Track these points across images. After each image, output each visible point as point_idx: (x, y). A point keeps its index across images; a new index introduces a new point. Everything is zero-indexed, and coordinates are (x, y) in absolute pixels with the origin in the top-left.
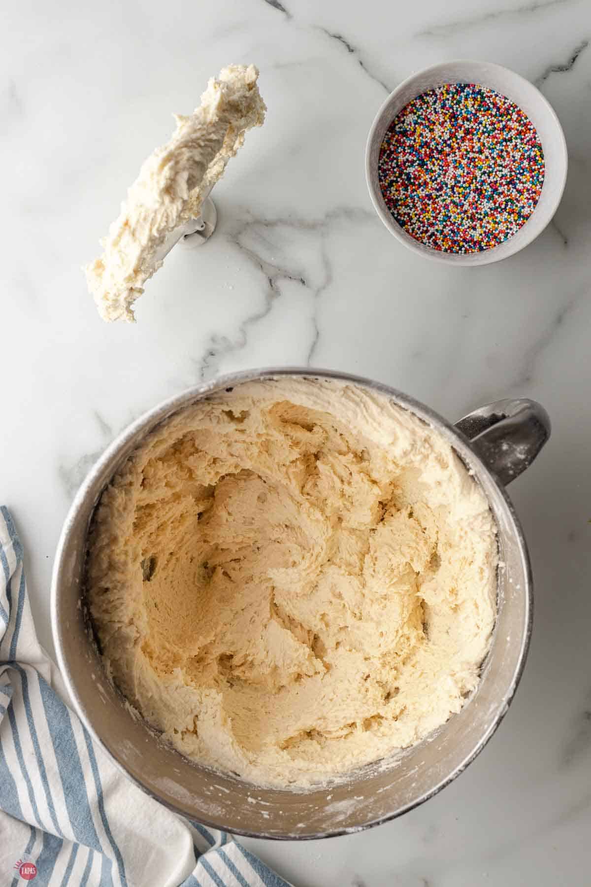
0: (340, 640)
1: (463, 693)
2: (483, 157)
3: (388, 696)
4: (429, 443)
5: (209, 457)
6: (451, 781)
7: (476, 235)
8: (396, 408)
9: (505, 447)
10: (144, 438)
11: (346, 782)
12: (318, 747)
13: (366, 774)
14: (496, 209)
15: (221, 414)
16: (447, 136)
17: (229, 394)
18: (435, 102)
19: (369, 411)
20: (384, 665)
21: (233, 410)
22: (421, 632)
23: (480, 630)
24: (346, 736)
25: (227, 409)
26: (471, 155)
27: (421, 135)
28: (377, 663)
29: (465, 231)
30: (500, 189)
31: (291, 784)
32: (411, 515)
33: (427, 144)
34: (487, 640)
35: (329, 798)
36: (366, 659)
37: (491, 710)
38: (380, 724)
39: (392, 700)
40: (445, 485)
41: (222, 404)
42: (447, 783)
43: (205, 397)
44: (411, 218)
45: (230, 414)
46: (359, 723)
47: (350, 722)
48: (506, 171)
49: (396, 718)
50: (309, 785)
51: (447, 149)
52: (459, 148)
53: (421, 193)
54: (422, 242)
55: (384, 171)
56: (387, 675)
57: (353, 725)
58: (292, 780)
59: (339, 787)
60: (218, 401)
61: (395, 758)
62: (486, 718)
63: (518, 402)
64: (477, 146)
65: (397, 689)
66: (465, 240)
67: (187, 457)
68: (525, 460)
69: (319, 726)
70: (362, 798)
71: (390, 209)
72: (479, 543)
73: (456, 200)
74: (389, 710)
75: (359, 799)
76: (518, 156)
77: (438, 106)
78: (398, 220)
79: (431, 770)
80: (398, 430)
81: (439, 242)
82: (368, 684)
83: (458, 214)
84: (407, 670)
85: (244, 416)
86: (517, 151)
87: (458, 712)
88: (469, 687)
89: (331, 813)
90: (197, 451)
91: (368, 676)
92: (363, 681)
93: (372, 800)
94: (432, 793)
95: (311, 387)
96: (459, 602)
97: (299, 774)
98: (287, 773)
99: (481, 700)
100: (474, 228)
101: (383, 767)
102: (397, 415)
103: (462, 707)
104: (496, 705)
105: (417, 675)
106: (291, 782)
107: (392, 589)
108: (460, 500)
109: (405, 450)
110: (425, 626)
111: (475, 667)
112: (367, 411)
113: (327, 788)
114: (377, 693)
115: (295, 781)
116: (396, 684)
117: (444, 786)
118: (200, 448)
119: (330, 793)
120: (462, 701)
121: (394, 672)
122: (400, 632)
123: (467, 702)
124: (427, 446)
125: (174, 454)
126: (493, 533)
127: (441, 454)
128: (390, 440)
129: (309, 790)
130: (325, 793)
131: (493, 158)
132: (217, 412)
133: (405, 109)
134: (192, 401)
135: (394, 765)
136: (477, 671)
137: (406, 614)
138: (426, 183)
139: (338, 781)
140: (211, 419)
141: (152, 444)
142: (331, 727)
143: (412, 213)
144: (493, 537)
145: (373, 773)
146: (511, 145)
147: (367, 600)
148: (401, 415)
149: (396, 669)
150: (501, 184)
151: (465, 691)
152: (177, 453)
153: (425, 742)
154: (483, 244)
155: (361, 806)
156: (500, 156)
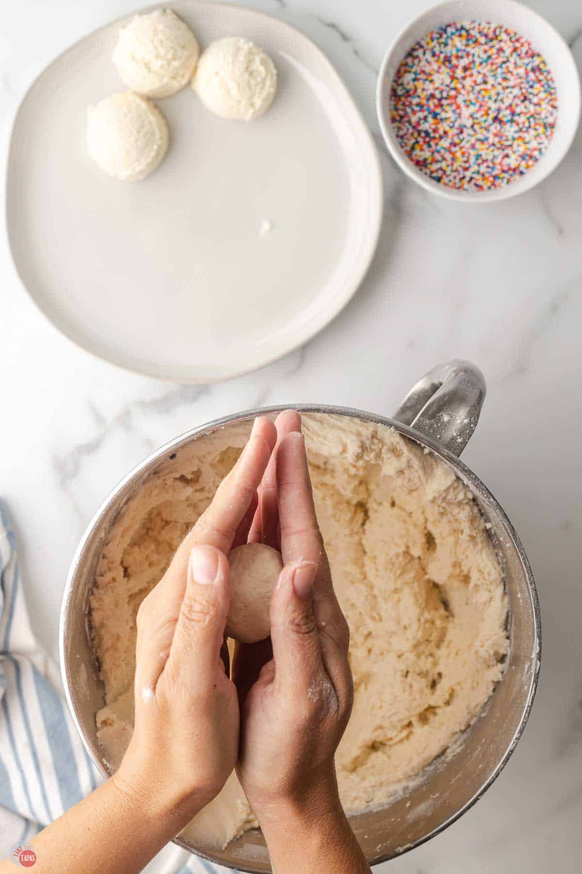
0: (369, 646)
1: (499, 659)
2: (489, 86)
3: (433, 685)
4: (377, 439)
5: (179, 525)
6: (512, 751)
7: (513, 162)
8: (334, 416)
9: (446, 418)
10: (108, 532)
11: (420, 783)
12: (385, 757)
13: (436, 769)
14: (521, 130)
15: (174, 482)
16: (448, 81)
17: (175, 460)
18: (424, 53)
19: (311, 429)
20: (418, 656)
21: (184, 473)
22: (442, 611)
23: (492, 593)
24: (408, 737)
25: (178, 475)
26: (477, 88)
27: (423, 90)
28: (412, 657)
29: (500, 164)
30: (518, 110)
31: (370, 804)
32: (393, 504)
33: (432, 96)
34: (502, 599)
35: (408, 805)
36: (399, 656)
37: (526, 670)
38: (435, 714)
39: (438, 687)
40: (407, 472)
41: (171, 472)
42: (509, 755)
43: (153, 472)
44: (444, 172)
45: (182, 478)
46: (414, 720)
47: (406, 722)
48: (516, 91)
49: (448, 703)
50: (387, 799)
51: (453, 93)
52: (463, 87)
53: (445, 143)
54: (464, 189)
55: (402, 137)
56: (425, 664)
57: (410, 724)
58: (369, 800)
59: (415, 790)
60: (167, 471)
61: (458, 743)
62: (524, 679)
63: (447, 367)
64: (479, 79)
65: (440, 675)
66: (503, 171)
67: (159, 532)
68: (469, 423)
69: (379, 736)
70: (437, 794)
71: (421, 170)
72: (459, 513)
73: (480, 136)
74: (437, 698)
75: (435, 797)
76: (522, 71)
77: (428, 55)
78: (434, 178)
79: (491, 746)
80: (343, 436)
81: (480, 183)
82: (409, 679)
83: (487, 149)
84: (442, 652)
85: (197, 475)
86: (519, 68)
87: (501, 679)
88: (502, 651)
89: (414, 821)
90: (167, 523)
91: (407, 672)
92: (404, 678)
93: (447, 794)
94: (498, 770)
95: (247, 426)
96: (466, 572)
97: (374, 791)
98: (362, 795)
99: (516, 661)
100: (507, 156)
101: (450, 755)
102: (339, 423)
103: (502, 672)
104: (529, 664)
105: (452, 655)
106: (368, 802)
107: (399, 582)
108: (427, 480)
109: (356, 454)
110: (446, 604)
111: (501, 630)
112: (308, 429)
113: (404, 796)
114: (420, 684)
115: (372, 800)
116: (437, 670)
117: (507, 759)
118: (168, 519)
119: (407, 799)
120: (500, 667)
121: (430, 659)
122: (422, 620)
123: (504, 666)
124: (376, 441)
125: (147, 533)
126: (470, 500)
127: (392, 444)
128: (340, 449)
129: (388, 804)
130: (403, 801)
131: (499, 84)
132: (170, 482)
133: (398, 72)
134: (141, 481)
135: (459, 750)
136: (504, 634)
137: (421, 600)
138: (445, 133)
139: (412, 784)
140: (166, 491)
141: (120, 534)
142: (390, 734)
143: (443, 165)
144: (471, 503)
145: (442, 766)
146: (511, 66)
147: (380, 599)
148: (341, 421)
149: (431, 655)
150: (517, 105)
151: (499, 657)
152: (150, 531)
153: (480, 717)
154: (522, 169)
155: (439, 804)
156: (505, 79)
